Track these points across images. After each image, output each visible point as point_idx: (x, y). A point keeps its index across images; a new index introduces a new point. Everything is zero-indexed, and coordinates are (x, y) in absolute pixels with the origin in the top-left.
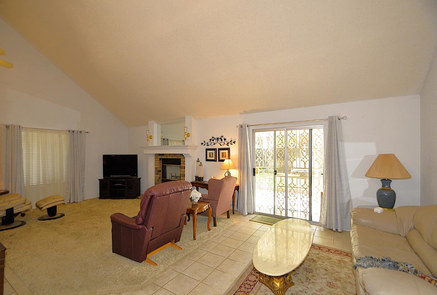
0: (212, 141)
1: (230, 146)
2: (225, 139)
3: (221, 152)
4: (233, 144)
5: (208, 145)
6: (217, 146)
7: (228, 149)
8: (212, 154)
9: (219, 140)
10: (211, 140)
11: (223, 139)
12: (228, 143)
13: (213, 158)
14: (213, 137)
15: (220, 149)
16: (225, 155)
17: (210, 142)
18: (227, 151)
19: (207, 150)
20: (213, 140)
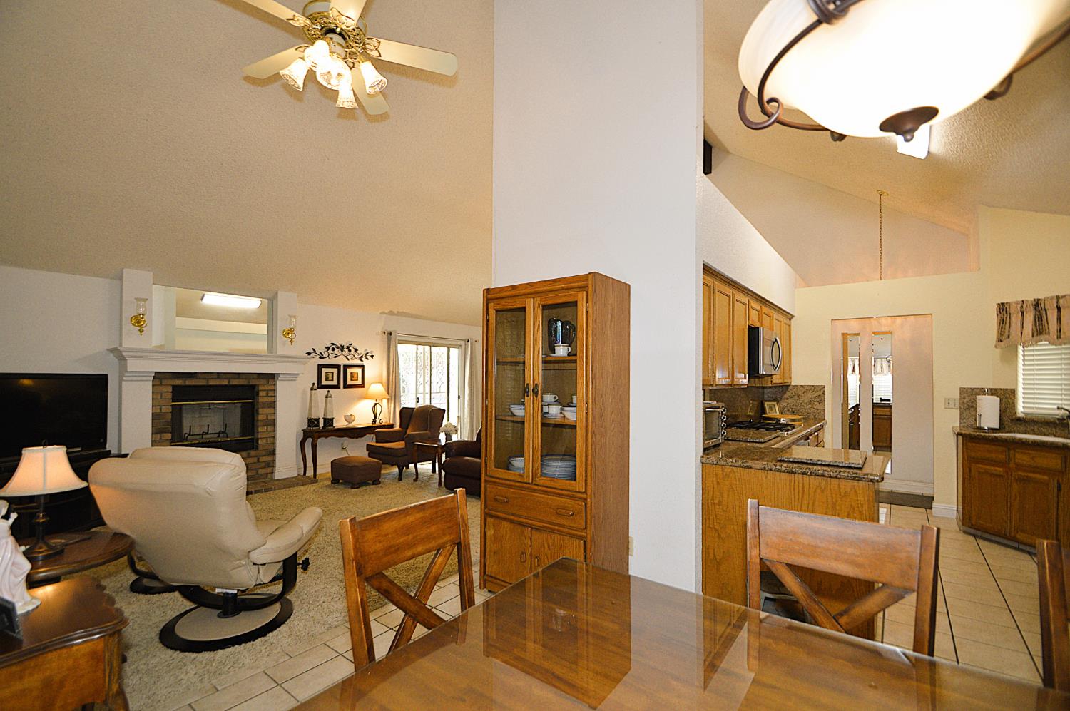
0: (330, 351)
1: (365, 362)
2: (356, 350)
3: (349, 371)
4: (369, 357)
5: (322, 358)
6: (341, 361)
7: (362, 367)
8: (330, 375)
9: (345, 349)
10: (328, 348)
11: (353, 350)
12: (362, 357)
13: (335, 383)
14: (333, 344)
15: (346, 367)
16: (355, 376)
17: (326, 353)
18: (359, 370)
19: (320, 367)
20: (333, 349)
